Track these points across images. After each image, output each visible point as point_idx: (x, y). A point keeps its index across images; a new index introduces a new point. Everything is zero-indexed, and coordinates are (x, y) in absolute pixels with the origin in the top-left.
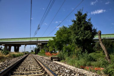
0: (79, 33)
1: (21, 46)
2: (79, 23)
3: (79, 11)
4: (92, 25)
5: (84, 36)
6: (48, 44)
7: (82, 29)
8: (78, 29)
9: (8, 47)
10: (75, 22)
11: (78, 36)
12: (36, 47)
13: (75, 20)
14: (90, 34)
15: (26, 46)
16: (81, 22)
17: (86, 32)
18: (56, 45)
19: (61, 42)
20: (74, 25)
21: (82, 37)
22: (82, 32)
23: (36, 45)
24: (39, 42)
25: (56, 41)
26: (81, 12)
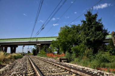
0: (90, 33)
1: (18, 47)
2: (90, 23)
3: (88, 11)
4: (102, 26)
5: (95, 37)
6: (51, 44)
7: (93, 29)
8: (89, 30)
9: (4, 48)
10: (84, 22)
11: (89, 36)
12: (34, 48)
13: (85, 20)
14: (102, 35)
15: (24, 46)
16: (91, 23)
17: (98, 32)
18: (61, 45)
19: (66, 43)
20: (84, 25)
21: (93, 38)
22: (93, 33)
23: (34, 46)
24: (39, 42)
25: (62, 42)
26: (91, 12)
